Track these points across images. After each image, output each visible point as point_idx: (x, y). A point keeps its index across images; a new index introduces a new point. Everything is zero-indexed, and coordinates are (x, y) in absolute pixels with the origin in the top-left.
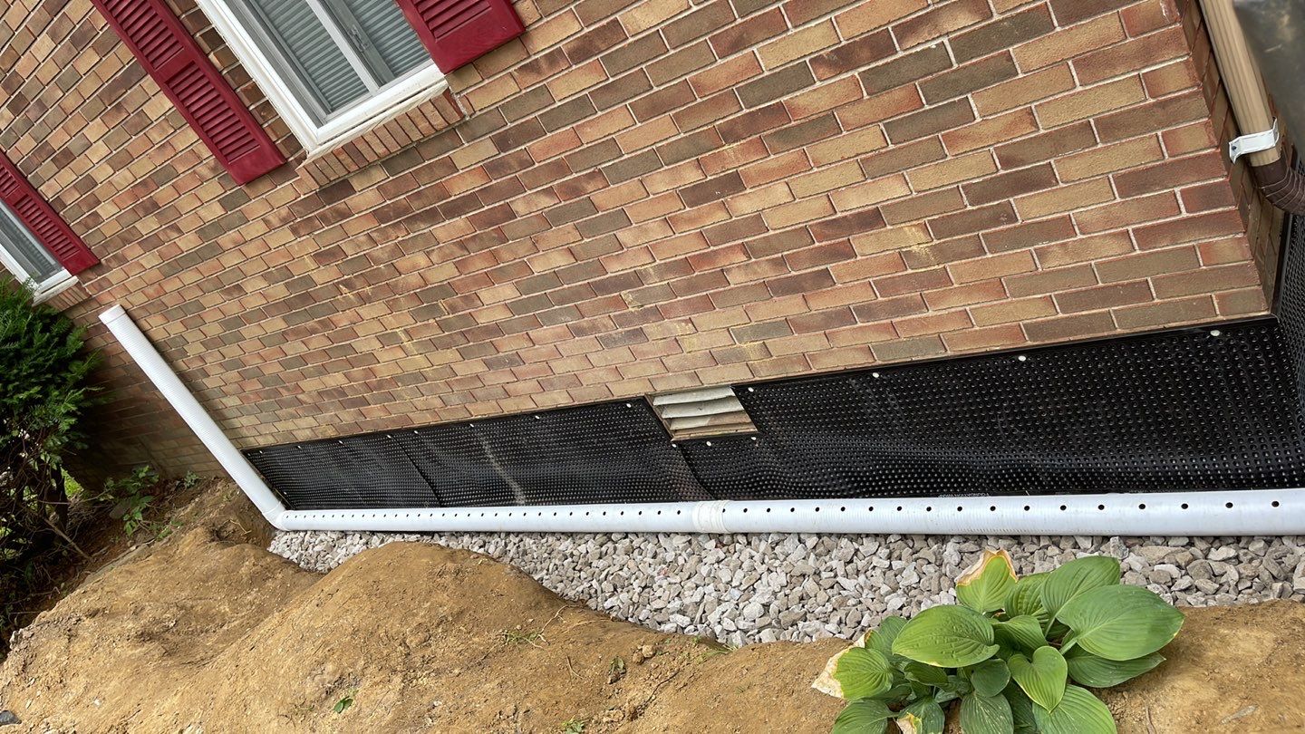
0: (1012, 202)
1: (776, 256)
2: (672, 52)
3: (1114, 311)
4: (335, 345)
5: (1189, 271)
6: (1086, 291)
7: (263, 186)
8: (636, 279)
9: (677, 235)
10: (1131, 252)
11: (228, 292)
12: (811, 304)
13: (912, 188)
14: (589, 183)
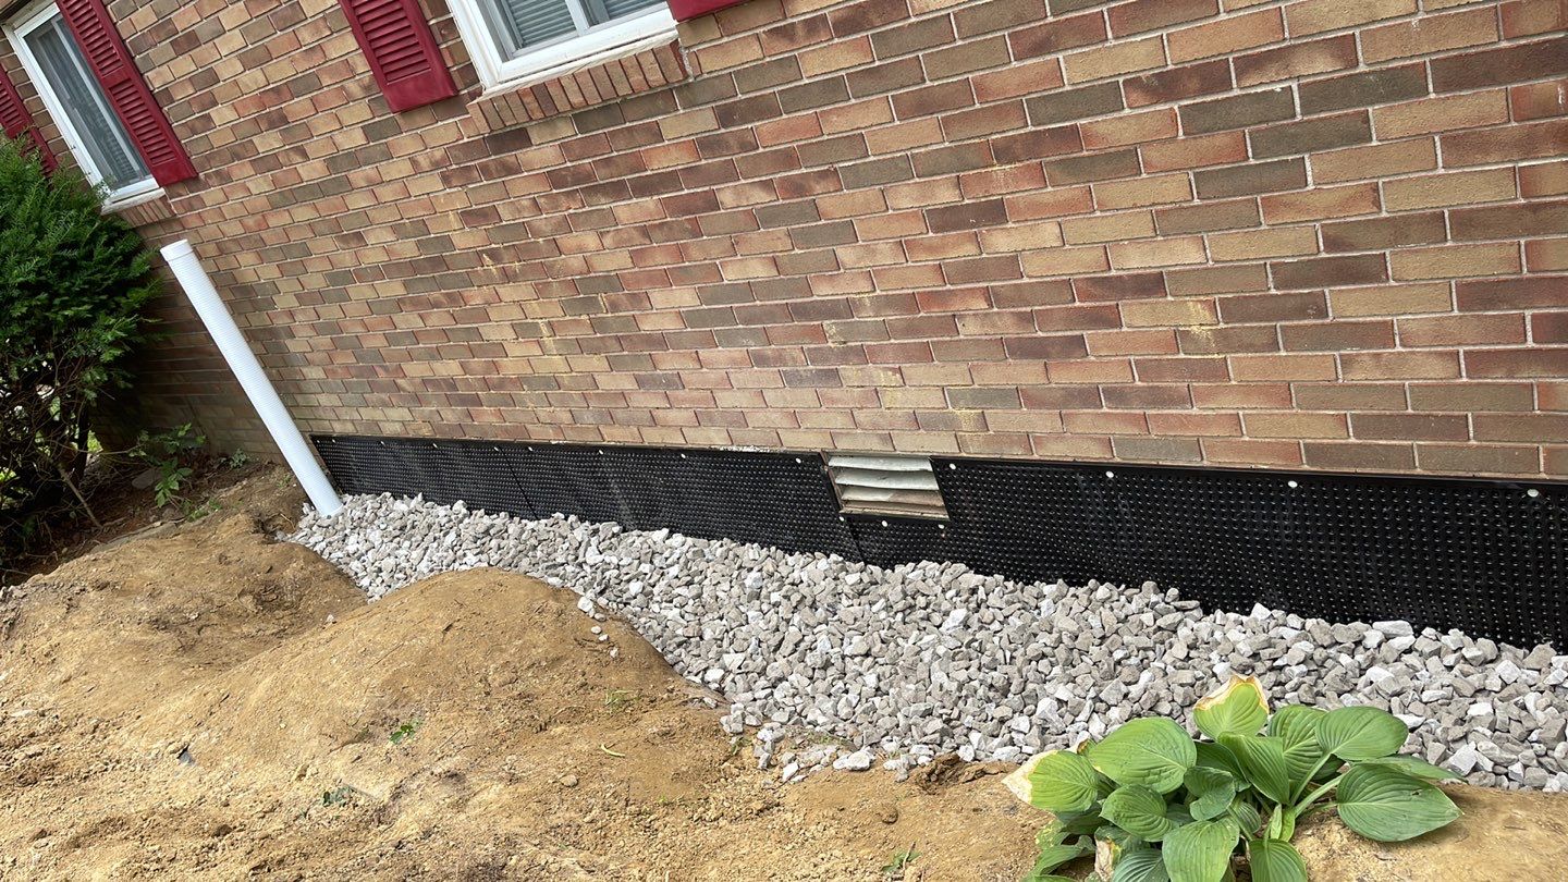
0: (1327, 294)
1: (1024, 309)
2: (960, 43)
3: (1419, 446)
4: (459, 326)
5: (1520, 414)
6: (1391, 416)
7: (420, 118)
8: (847, 308)
9: (910, 264)
10: (1457, 377)
11: (344, 239)
12: (1054, 376)
13: (1209, 255)
14: (818, 183)
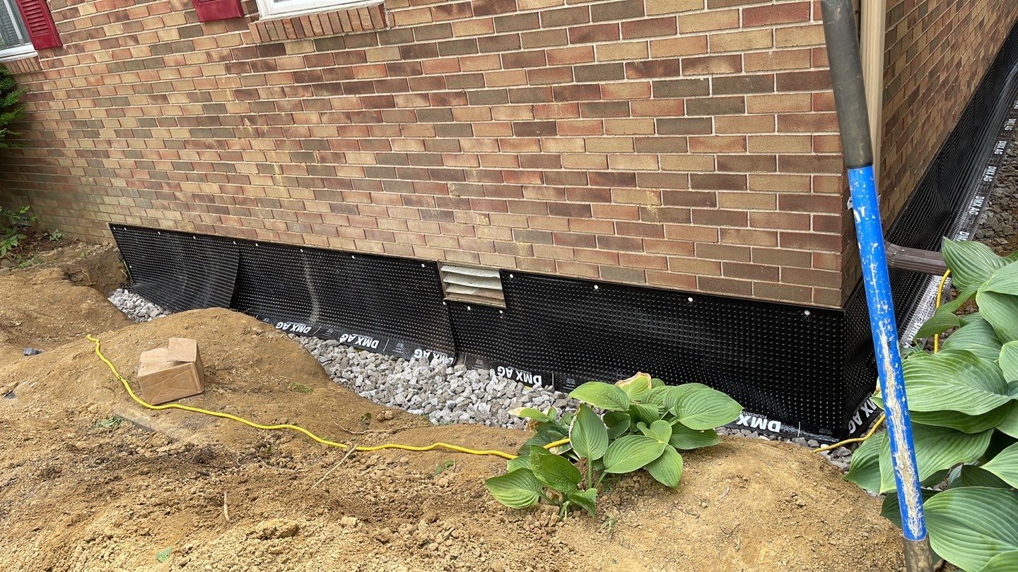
0: (717, 194)
1: (560, 186)
2: (542, 29)
3: (754, 282)
4: (222, 162)
5: (803, 269)
6: (742, 263)
7: (215, 28)
8: (461, 176)
9: (500, 153)
10: (774, 246)
11: (154, 97)
12: (572, 227)
13: (660, 167)
14: (455, 99)
